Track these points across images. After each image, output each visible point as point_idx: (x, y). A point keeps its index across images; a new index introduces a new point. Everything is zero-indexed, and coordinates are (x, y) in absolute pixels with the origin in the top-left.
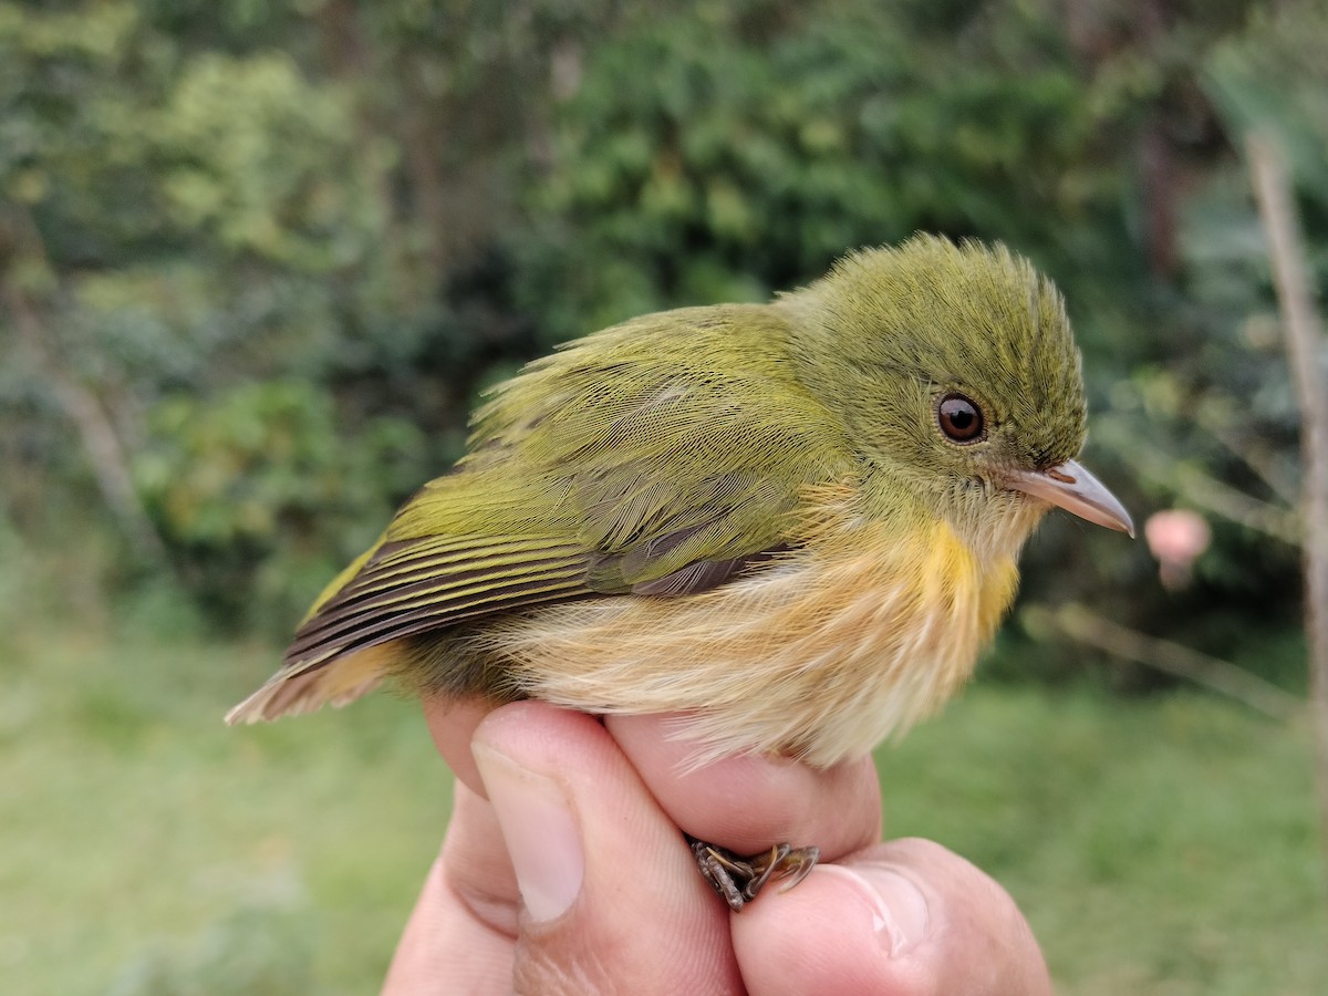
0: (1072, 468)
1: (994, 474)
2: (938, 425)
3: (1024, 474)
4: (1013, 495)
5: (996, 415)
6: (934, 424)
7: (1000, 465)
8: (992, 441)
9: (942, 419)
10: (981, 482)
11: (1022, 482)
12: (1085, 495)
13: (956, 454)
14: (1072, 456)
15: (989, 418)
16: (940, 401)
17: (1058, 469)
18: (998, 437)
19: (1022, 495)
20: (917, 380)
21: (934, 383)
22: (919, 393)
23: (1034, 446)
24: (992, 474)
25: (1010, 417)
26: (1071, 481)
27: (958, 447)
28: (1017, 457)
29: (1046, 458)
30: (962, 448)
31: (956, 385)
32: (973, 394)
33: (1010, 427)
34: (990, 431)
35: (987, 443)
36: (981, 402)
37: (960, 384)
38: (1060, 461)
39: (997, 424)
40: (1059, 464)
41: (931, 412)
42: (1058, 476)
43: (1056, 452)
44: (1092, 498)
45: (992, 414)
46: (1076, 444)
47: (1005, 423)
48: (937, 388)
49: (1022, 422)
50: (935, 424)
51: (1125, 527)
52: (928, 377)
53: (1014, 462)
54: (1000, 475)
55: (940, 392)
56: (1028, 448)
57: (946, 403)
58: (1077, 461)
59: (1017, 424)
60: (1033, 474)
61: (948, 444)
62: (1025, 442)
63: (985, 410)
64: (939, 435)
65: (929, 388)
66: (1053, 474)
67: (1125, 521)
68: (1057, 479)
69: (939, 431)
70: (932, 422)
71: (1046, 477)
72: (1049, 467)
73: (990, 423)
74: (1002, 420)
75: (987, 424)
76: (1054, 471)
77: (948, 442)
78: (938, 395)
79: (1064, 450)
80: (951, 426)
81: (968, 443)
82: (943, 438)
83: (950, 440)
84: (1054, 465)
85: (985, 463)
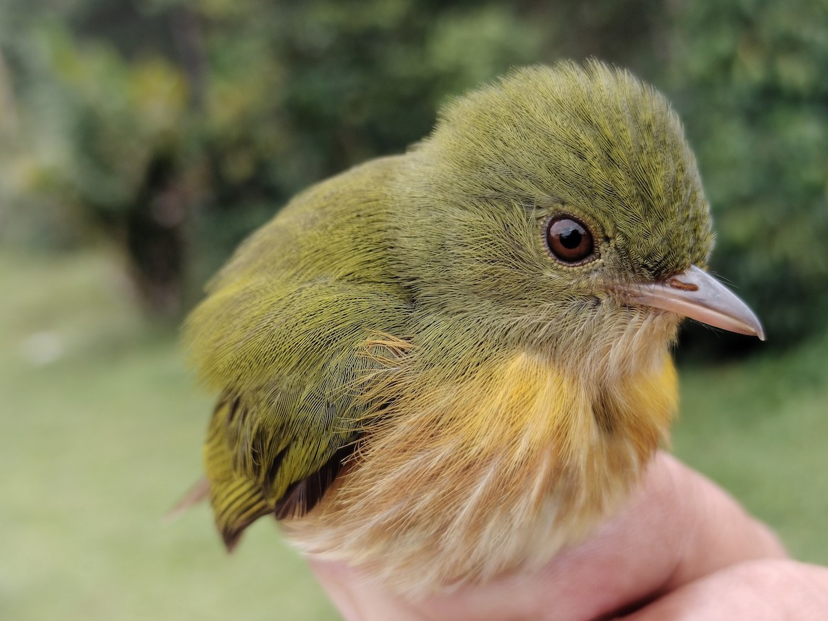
0: (697, 275)
1: (611, 290)
2: (547, 248)
3: (643, 286)
4: (636, 310)
5: (603, 230)
6: (544, 249)
7: (617, 281)
8: (606, 255)
9: (550, 242)
11: (642, 295)
12: (708, 302)
13: (568, 276)
14: (695, 263)
15: (597, 234)
16: (547, 225)
17: (679, 278)
18: (611, 253)
19: (645, 309)
20: (521, 207)
21: (539, 208)
22: (524, 220)
23: (649, 257)
25: (617, 229)
26: (693, 288)
27: (571, 269)
28: (633, 270)
29: (662, 268)
30: (575, 269)
31: (560, 206)
32: (577, 213)
33: (619, 240)
34: (602, 247)
35: (601, 261)
36: (586, 219)
37: (562, 204)
38: (679, 269)
39: (607, 239)
40: (681, 272)
41: (540, 236)
42: (679, 285)
43: (673, 260)
44: (715, 304)
45: (600, 230)
46: (699, 250)
47: (613, 237)
48: (543, 212)
49: (629, 234)
50: (544, 248)
51: (753, 330)
52: (530, 202)
53: (631, 275)
54: (619, 291)
55: (547, 216)
56: (641, 260)
57: (555, 225)
58: (701, 267)
59: (625, 237)
60: (653, 286)
61: (560, 267)
62: (637, 253)
63: (592, 227)
64: (549, 258)
65: (534, 214)
66: (674, 284)
67: (753, 324)
68: (679, 288)
69: (548, 255)
70: (541, 247)
71: (667, 287)
72: (669, 277)
73: (599, 240)
74: (610, 234)
75: (597, 241)
76: (675, 280)
77: (559, 264)
78: (545, 219)
79: (683, 257)
80: (561, 248)
81: (580, 263)
82: (553, 261)
83: (561, 262)
84: (675, 273)
85: (601, 281)
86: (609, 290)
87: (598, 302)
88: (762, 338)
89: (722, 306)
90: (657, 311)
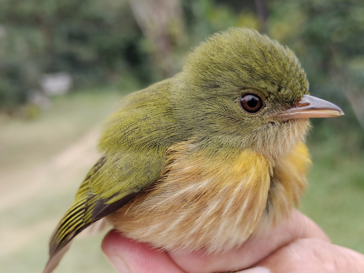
0: (307, 98)
1: (276, 117)
2: (244, 110)
3: (289, 111)
4: (290, 122)
5: (264, 95)
6: (242, 111)
8: (268, 104)
9: (244, 107)
10: (273, 123)
12: (316, 108)
14: (304, 94)
15: (262, 97)
17: (300, 102)
18: (270, 103)
24: (275, 118)
25: (269, 93)
26: (308, 104)
27: (256, 115)
29: (293, 101)
30: (258, 114)
31: (243, 91)
32: (251, 91)
33: (272, 97)
34: (266, 102)
35: (267, 107)
36: (256, 92)
39: (267, 98)
40: (300, 100)
41: (238, 107)
42: (301, 105)
43: (296, 97)
45: (262, 95)
46: (305, 88)
47: (269, 96)
58: (307, 94)
60: (292, 109)
61: (252, 116)
63: (259, 94)
64: (246, 114)
67: (337, 110)
71: (297, 108)
72: (297, 103)
74: (267, 95)
75: (263, 99)
78: (238, 98)
79: (299, 93)
80: (250, 108)
81: (259, 111)
82: (248, 115)
83: (251, 114)
84: (298, 101)
88: (343, 114)
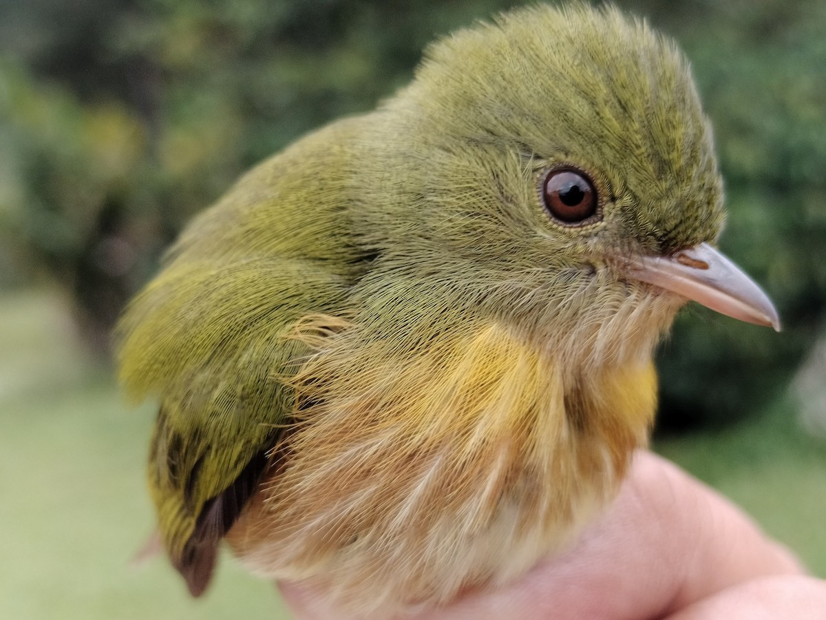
0: (705, 252)
1: (610, 260)
2: (542, 204)
3: (646, 259)
4: (635, 286)
5: (611, 188)
6: (538, 204)
7: (618, 249)
8: (610, 217)
9: (547, 199)
10: (593, 270)
11: (644, 269)
12: (718, 283)
13: (563, 238)
14: (706, 239)
15: (604, 192)
16: (544, 179)
17: (688, 253)
18: (616, 215)
19: (645, 286)
20: (517, 155)
21: (538, 157)
22: (519, 168)
23: (657, 224)
25: (626, 188)
26: (704, 266)
27: (567, 230)
28: (638, 238)
29: (672, 239)
30: (572, 230)
31: (562, 156)
32: (582, 164)
33: (627, 200)
34: (606, 208)
35: (603, 224)
36: (594, 173)
37: (566, 154)
38: (689, 244)
39: (613, 199)
40: (690, 247)
41: (534, 190)
42: (688, 261)
43: (684, 232)
44: (726, 286)
45: (606, 186)
46: (711, 227)
47: (621, 198)
48: (541, 163)
49: (639, 194)
50: (540, 204)
51: (768, 319)
52: (529, 151)
53: (635, 245)
54: (619, 262)
55: (545, 167)
56: (650, 226)
57: (554, 178)
58: (712, 245)
59: (635, 197)
60: (658, 260)
61: (555, 226)
62: (646, 217)
63: (598, 182)
64: (544, 215)
65: (531, 164)
66: (682, 259)
67: (768, 313)
68: (687, 265)
69: (543, 211)
70: (535, 202)
71: (674, 262)
72: (678, 250)
73: (605, 199)
74: (617, 192)
75: (602, 199)
76: (684, 256)
77: (555, 223)
78: (542, 171)
79: (695, 230)
80: (559, 205)
81: (579, 225)
82: (547, 219)
83: (557, 221)
84: (684, 247)
85: (600, 247)
86: (607, 259)
87: (593, 272)
88: (778, 328)
89: (734, 289)
90: (658, 291)
